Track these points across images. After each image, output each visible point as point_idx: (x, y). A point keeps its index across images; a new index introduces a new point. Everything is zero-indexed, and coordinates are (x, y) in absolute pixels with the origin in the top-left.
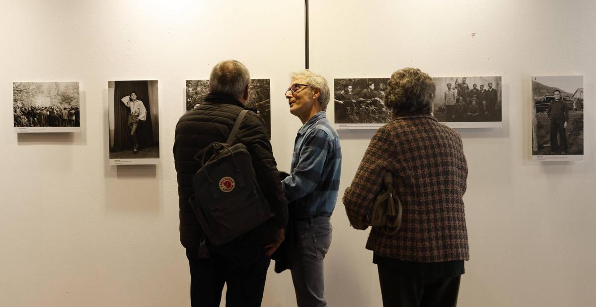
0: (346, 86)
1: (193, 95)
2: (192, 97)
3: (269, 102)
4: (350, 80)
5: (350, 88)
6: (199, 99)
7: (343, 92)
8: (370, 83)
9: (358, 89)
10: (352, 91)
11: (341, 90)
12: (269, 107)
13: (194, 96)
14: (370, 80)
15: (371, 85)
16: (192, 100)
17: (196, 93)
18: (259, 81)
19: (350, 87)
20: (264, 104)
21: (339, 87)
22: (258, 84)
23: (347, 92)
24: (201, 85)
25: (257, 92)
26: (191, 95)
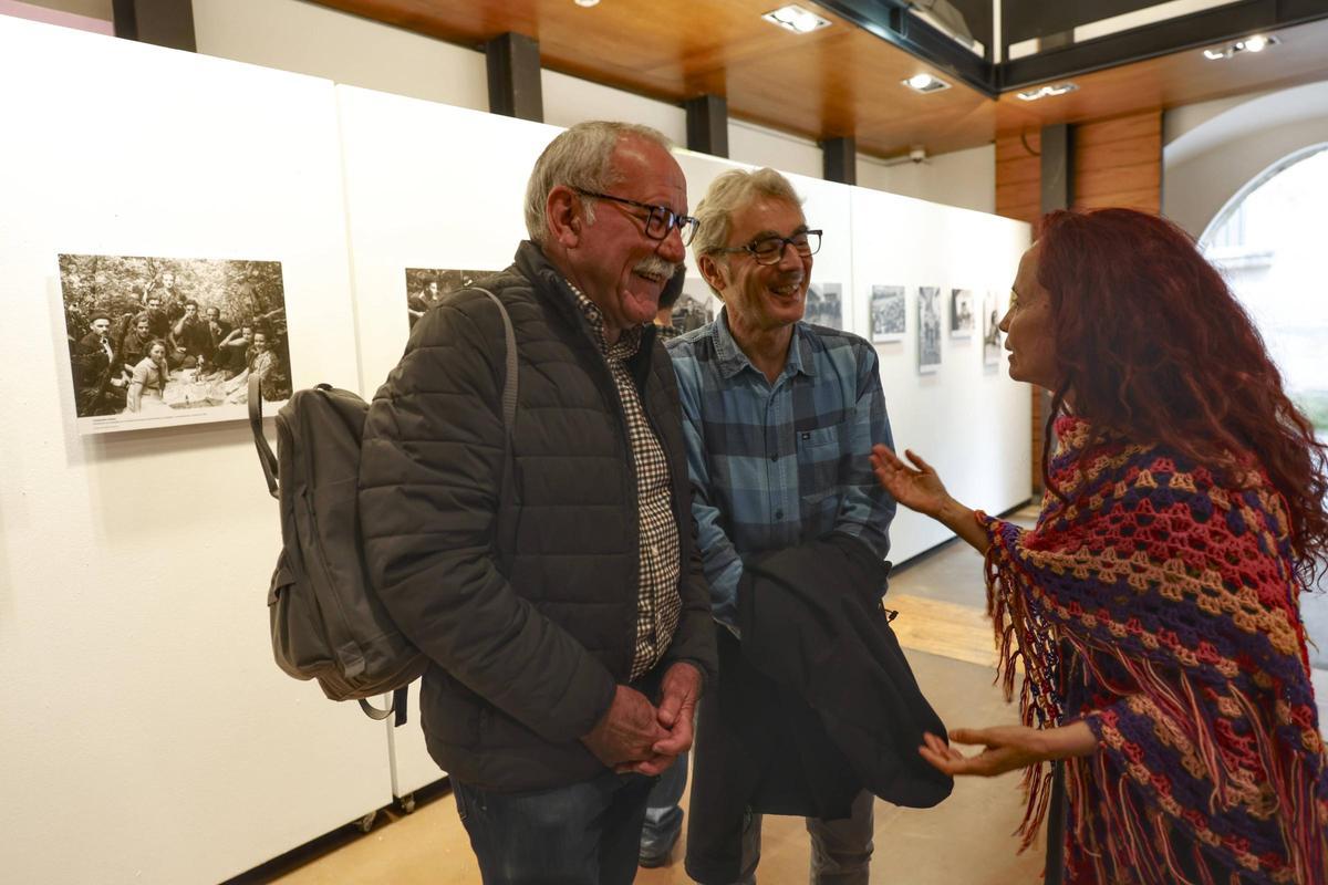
0: (427, 283)
1: (84, 294)
2: (81, 300)
3: (282, 315)
4: (433, 272)
5: (434, 287)
6: (104, 305)
7: (422, 295)
8: (466, 278)
10: (438, 294)
11: (417, 290)
12: (283, 326)
13: (89, 298)
14: (466, 273)
15: (466, 281)
16: (81, 307)
17: (93, 290)
18: (257, 265)
19: (434, 285)
20: (273, 318)
21: (415, 284)
22: (256, 273)
23: (429, 294)
24: (106, 268)
25: (254, 290)
26: (77, 294)
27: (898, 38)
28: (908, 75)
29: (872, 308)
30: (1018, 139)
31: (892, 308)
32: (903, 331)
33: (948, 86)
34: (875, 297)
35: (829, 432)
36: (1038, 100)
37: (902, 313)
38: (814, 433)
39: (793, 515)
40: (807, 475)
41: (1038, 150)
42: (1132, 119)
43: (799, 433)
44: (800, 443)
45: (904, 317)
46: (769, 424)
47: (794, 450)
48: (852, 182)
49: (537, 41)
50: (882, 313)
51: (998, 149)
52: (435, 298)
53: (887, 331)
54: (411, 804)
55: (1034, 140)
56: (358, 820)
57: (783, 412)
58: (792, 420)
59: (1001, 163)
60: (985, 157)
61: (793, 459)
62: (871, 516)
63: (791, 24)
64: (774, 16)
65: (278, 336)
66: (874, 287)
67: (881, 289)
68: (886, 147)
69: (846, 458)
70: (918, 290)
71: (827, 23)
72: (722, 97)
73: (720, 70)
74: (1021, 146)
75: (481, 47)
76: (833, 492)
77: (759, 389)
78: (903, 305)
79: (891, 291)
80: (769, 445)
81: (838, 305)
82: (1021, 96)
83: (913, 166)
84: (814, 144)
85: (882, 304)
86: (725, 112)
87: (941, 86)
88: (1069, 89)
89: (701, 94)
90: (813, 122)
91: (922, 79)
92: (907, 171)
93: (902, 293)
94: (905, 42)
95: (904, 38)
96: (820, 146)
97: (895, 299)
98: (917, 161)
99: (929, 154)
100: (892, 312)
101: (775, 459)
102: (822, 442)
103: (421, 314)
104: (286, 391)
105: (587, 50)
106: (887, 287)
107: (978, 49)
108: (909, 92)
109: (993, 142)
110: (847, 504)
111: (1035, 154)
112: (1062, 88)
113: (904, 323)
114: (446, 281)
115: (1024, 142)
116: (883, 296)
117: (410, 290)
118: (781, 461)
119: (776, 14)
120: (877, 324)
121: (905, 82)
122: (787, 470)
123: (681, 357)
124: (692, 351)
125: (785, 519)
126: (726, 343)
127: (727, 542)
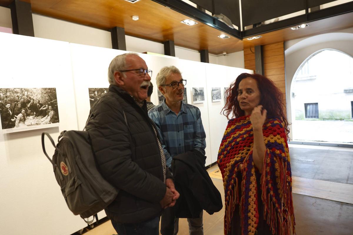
0: (94, 92)
1: (4, 98)
2: (3, 99)
3: (56, 101)
4: (96, 89)
5: (96, 93)
6: (9, 101)
7: (93, 95)
8: (104, 90)
9: (100, 93)
10: (97, 94)
11: (92, 93)
12: (57, 104)
13: (5, 99)
14: (104, 89)
15: (105, 91)
16: (3, 101)
17: (6, 97)
18: (49, 89)
19: (96, 92)
20: (54, 102)
22: (49, 91)
23: (95, 95)
24: (10, 91)
25: (49, 95)
26: (2, 98)
27: (215, 26)
28: (219, 35)
29: (212, 93)
30: (250, 49)
31: (217, 93)
32: (220, 99)
33: (230, 37)
34: (213, 90)
35: (191, 126)
36: (252, 40)
37: (220, 94)
38: (188, 126)
39: (183, 145)
40: (186, 136)
41: (254, 52)
42: (277, 44)
43: (184, 126)
44: (185, 128)
45: (221, 95)
46: (177, 124)
48: (208, 62)
49: (124, 29)
50: (215, 94)
51: (244, 52)
52: (96, 95)
53: (216, 99)
54: (93, 226)
55: (253, 49)
56: (79, 231)
57: (180, 121)
58: (182, 123)
59: (245, 55)
60: (242, 53)
61: (183, 131)
62: (201, 146)
63: (188, 23)
64: (183, 22)
65: (55, 107)
66: (212, 88)
67: (214, 88)
68: (217, 52)
69: (195, 133)
70: (224, 88)
71: (197, 23)
72: (173, 41)
73: (172, 34)
74: (250, 51)
75: (109, 30)
76: (192, 140)
77: (174, 116)
78: (220, 92)
79: (217, 89)
80: (177, 128)
81: (203, 93)
82: (248, 39)
83: (223, 56)
84: (198, 51)
85: (215, 92)
86: (174, 44)
87: (228, 37)
88: (259, 37)
89: (167, 40)
90: (198, 47)
91: (223, 36)
92: (222, 58)
93: (220, 89)
94: (217, 27)
95: (217, 26)
96: (199, 52)
97: (218, 91)
98: (225, 55)
99: (227, 53)
100: (217, 94)
101: (179, 132)
102: (190, 128)
103: (93, 100)
104: (57, 121)
105: (137, 30)
106: (216, 88)
107: (236, 28)
108: (220, 39)
109: (243, 50)
110: (196, 143)
111: (254, 53)
112: (258, 37)
113: (221, 97)
114: (99, 91)
115: (251, 50)
116: (215, 90)
117: (90, 93)
118: (180, 132)
119: (184, 21)
120: (214, 97)
121: (219, 36)
122: (181, 134)
123: (154, 112)
124: (157, 110)
125: (181, 146)
126: (165, 106)
127: (168, 153)
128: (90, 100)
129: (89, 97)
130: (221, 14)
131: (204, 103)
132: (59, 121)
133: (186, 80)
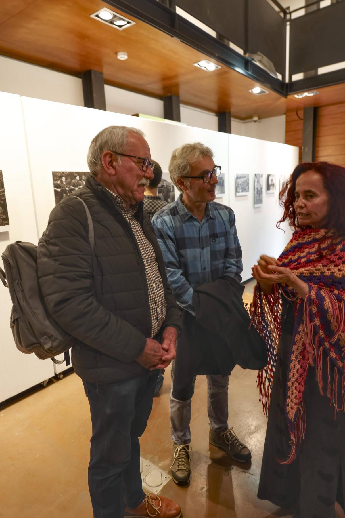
0: (61, 177)
3: (4, 192)
4: (63, 173)
5: (64, 179)
7: (59, 182)
8: (76, 175)
9: (69, 180)
10: (65, 181)
11: (57, 180)
12: (4, 196)
14: (76, 173)
15: (77, 176)
19: (64, 178)
21: (56, 178)
23: (62, 182)
27: (248, 73)
28: (252, 87)
29: (236, 182)
30: (295, 113)
31: (244, 182)
32: (248, 191)
33: (267, 92)
34: (237, 178)
35: (222, 239)
36: (302, 98)
37: (248, 184)
38: (217, 239)
39: (208, 269)
40: (214, 255)
41: (302, 117)
42: (339, 105)
43: (211, 239)
44: (211, 242)
45: (248, 186)
46: (200, 236)
47: (209, 245)
48: (229, 132)
49: (103, 73)
50: (240, 184)
51: (287, 117)
52: (64, 183)
53: (242, 191)
54: (62, 376)
55: (301, 113)
56: (42, 383)
57: (205, 231)
58: (208, 234)
59: (288, 122)
60: (281, 120)
61: (209, 248)
62: (237, 270)
63: (205, 67)
64: (198, 64)
65: (2, 200)
66: (237, 174)
67: (239, 175)
68: (243, 116)
69: (227, 249)
70: (254, 175)
71: (219, 67)
72: (178, 96)
73: (177, 85)
74: (296, 116)
75: (80, 76)
76: (222, 261)
77: (196, 223)
78: (248, 181)
79: (244, 176)
80: (201, 243)
81: (223, 182)
82: (296, 96)
83: (253, 123)
84: (214, 114)
85: (240, 181)
86: (179, 102)
87: (265, 92)
88: (315, 94)
89: (169, 94)
90: (214, 106)
91: (257, 90)
92: (251, 126)
93: (248, 176)
94: (250, 75)
95: (250, 73)
96: (217, 115)
97: (245, 179)
98: (255, 121)
99: (260, 118)
100: (244, 184)
101: (203, 248)
102: (219, 243)
103: (59, 190)
104: (6, 222)
105: (122, 77)
106: (242, 174)
107: (280, 77)
108: (252, 94)
109: (285, 114)
110: (228, 265)
111: (301, 119)
112: (312, 93)
113: (249, 188)
114: (68, 176)
115: (297, 114)
116: (240, 178)
117: (54, 180)
118: (205, 249)
119: (199, 63)
120: (238, 189)
121: (250, 91)
122: (207, 252)
123: (165, 216)
124: (169, 213)
125: (207, 270)
126: (182, 208)
127: (186, 282)
128: (55, 191)
129: (52, 186)
130: (259, 53)
131: (223, 198)
132: (8, 222)
133: (220, 167)
